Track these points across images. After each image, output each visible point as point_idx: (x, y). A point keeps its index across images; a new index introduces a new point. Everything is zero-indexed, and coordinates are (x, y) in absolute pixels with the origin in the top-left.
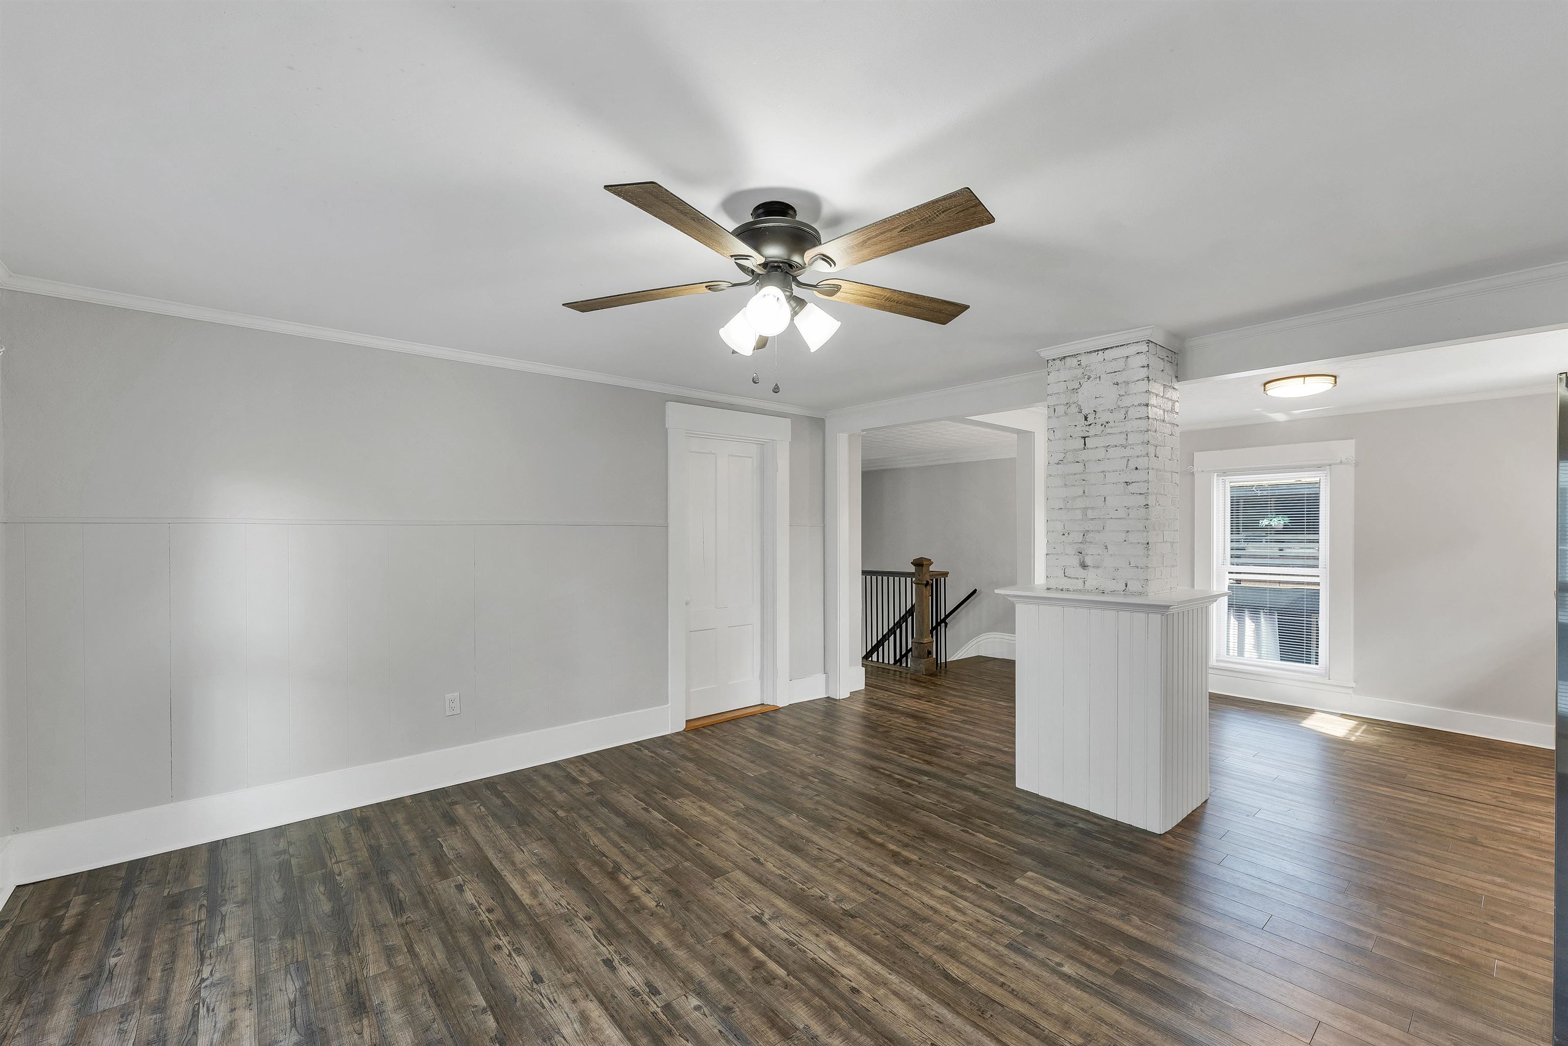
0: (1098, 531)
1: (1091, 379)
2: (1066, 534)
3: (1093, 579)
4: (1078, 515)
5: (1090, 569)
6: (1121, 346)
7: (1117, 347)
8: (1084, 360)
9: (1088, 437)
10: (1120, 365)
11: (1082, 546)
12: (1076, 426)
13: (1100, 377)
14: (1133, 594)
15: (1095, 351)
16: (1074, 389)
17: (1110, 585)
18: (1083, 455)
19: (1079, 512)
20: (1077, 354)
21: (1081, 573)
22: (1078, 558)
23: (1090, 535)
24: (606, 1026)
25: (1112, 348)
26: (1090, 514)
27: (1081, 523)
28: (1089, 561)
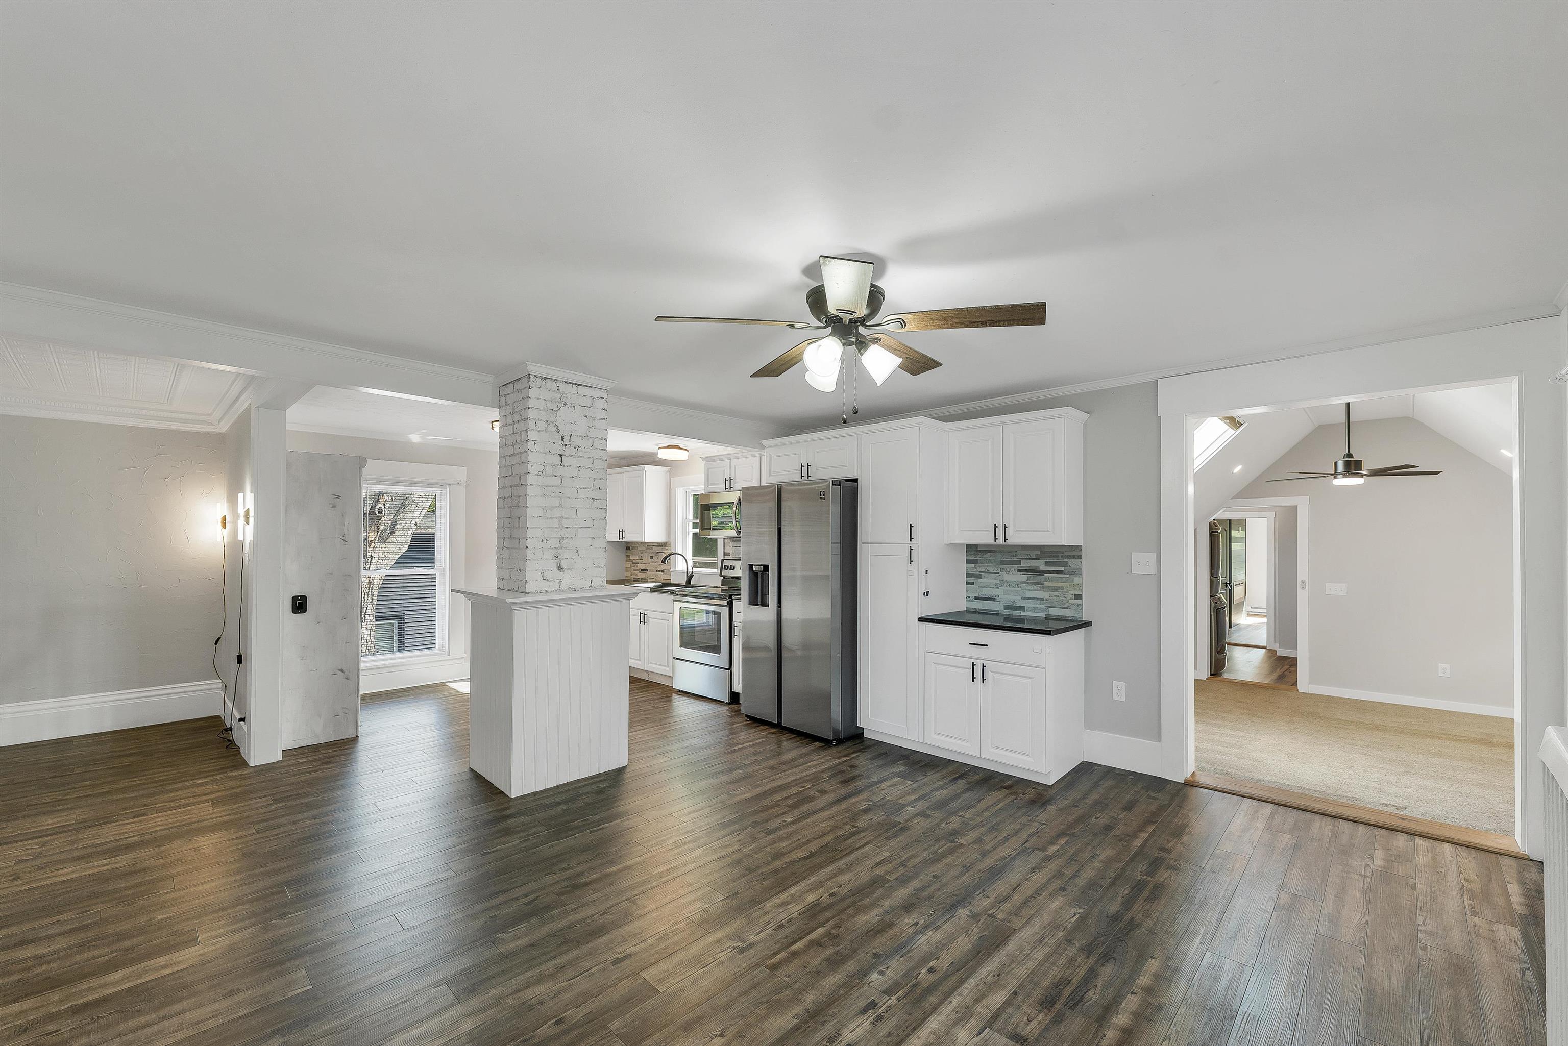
0: (572, 538)
1: (567, 406)
2: (545, 541)
3: (568, 579)
4: (555, 523)
5: (566, 570)
6: (590, 387)
7: (587, 386)
8: (562, 386)
9: (565, 455)
10: (588, 402)
11: (558, 551)
12: (554, 443)
13: (574, 407)
14: (596, 588)
15: (571, 383)
16: (552, 410)
17: (579, 583)
18: (560, 471)
19: (556, 521)
20: (556, 380)
21: (558, 575)
22: (555, 561)
23: (566, 541)
24: (928, 1030)
25: (583, 386)
26: (566, 523)
27: (558, 530)
28: (564, 564)
